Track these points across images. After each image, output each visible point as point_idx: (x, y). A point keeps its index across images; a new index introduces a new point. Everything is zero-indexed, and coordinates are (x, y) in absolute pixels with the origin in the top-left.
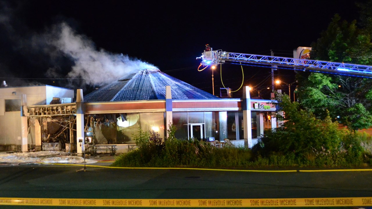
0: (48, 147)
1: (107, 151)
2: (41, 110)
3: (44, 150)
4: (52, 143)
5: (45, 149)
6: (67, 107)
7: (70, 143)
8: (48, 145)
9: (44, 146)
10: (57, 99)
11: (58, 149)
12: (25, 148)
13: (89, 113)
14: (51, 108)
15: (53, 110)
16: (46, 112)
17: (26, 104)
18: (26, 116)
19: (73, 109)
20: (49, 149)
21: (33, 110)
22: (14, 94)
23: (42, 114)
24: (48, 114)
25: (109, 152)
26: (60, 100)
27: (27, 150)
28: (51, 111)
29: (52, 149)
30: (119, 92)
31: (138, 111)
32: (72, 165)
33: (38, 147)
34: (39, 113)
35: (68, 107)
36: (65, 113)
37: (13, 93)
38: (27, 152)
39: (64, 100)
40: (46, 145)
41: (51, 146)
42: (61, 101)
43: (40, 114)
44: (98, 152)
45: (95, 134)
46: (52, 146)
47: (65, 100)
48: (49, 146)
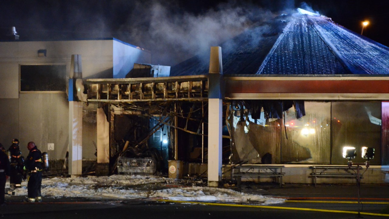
0: (130, 166)
1: (259, 177)
2: (117, 87)
3: (122, 173)
4: (138, 159)
5: (124, 170)
6: (179, 83)
7: (174, 159)
8: (131, 162)
9: (122, 165)
10: (143, 67)
11: (151, 172)
12: (76, 167)
13: (233, 97)
14: (141, 84)
15: (144, 89)
16: (128, 93)
17: (80, 74)
18: (80, 101)
19: (193, 88)
20: (131, 171)
21: (98, 89)
22: (42, 54)
23: (118, 98)
24: (132, 96)
25: (264, 180)
26: (151, 70)
27: (80, 171)
28: (141, 91)
29: (139, 171)
30: (267, 58)
31: (339, 97)
32: (186, 203)
33: (102, 167)
34: (110, 94)
35: (182, 84)
36: (175, 98)
37: (40, 51)
38: (80, 176)
39: (157, 69)
40: (126, 162)
41: (136, 164)
42: (153, 71)
43: (114, 97)
44: (243, 179)
45: (235, 142)
46: (139, 164)
47: (159, 70)
48: (133, 165)
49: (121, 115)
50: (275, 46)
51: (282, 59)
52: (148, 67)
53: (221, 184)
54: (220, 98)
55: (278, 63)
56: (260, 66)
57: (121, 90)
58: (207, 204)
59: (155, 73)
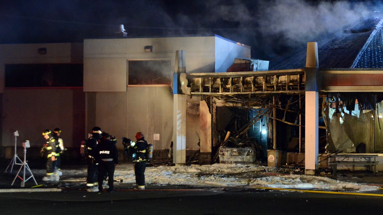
0: (231, 156)
1: (354, 166)
2: (219, 81)
3: (223, 162)
4: (238, 149)
5: (225, 159)
6: (278, 77)
7: (273, 149)
8: (232, 152)
9: (223, 154)
10: (244, 62)
11: (251, 160)
12: (180, 156)
14: (242, 78)
15: (245, 83)
16: (229, 86)
17: (184, 68)
18: (184, 94)
19: (291, 82)
20: (232, 160)
21: (200, 82)
22: (149, 50)
23: (220, 91)
24: (233, 89)
25: (358, 168)
26: (251, 64)
27: (184, 160)
28: (241, 84)
29: (240, 160)
30: (360, 53)
32: (285, 191)
33: (205, 156)
34: (212, 87)
35: (280, 77)
36: (273, 90)
37: (147, 47)
38: (184, 164)
39: (257, 64)
41: (237, 154)
42: (253, 65)
43: (216, 90)
44: (339, 168)
45: (331, 132)
46: (240, 154)
47: (259, 64)
48: (234, 154)
49: (223, 107)
50: (368, 42)
51: (375, 54)
52: (248, 62)
53: (317, 172)
54: (316, 91)
55: (371, 57)
56: (354, 60)
57: (222, 83)
58: (305, 191)
59: (255, 67)
